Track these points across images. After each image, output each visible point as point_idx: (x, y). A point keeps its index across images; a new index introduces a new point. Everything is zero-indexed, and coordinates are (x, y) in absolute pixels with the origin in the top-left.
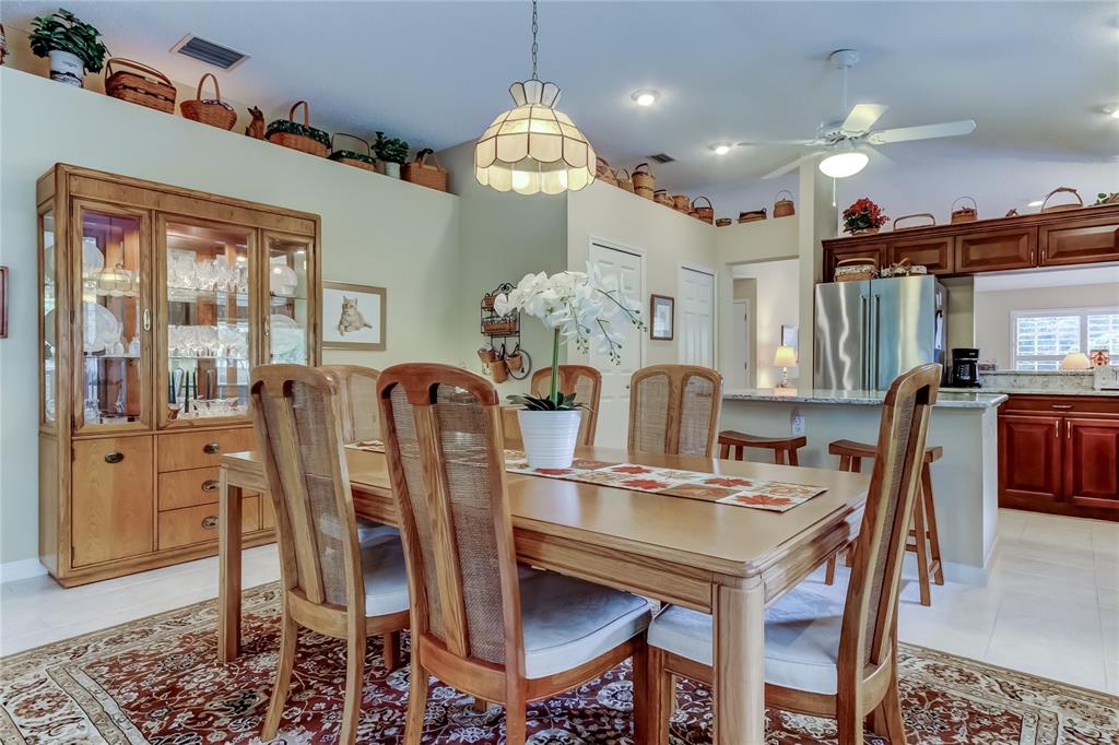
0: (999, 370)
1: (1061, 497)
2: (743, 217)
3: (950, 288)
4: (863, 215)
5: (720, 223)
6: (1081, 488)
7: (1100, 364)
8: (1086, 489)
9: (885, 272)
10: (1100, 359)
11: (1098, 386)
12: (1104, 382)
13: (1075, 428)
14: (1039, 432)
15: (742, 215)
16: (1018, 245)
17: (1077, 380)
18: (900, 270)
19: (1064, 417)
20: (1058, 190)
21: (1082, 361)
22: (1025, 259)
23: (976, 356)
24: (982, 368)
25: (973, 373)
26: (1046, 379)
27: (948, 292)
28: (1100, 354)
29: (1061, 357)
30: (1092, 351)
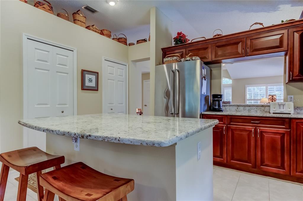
0: (231, 104)
1: (255, 166)
2: (138, 42)
3: (212, 69)
4: (180, 39)
5: (130, 45)
6: (264, 162)
7: (272, 101)
8: (267, 162)
9: (183, 60)
10: (272, 99)
11: (272, 111)
12: (274, 109)
13: (262, 132)
14: (245, 134)
15: (138, 41)
16: (237, 47)
17: (263, 108)
18: (188, 59)
19: (256, 127)
20: (255, 24)
21: (265, 100)
22: (241, 53)
23: (221, 98)
24: (224, 103)
25: (219, 105)
26: (250, 108)
27: (211, 71)
28: (273, 96)
29: (260, 100)
30: (270, 95)
